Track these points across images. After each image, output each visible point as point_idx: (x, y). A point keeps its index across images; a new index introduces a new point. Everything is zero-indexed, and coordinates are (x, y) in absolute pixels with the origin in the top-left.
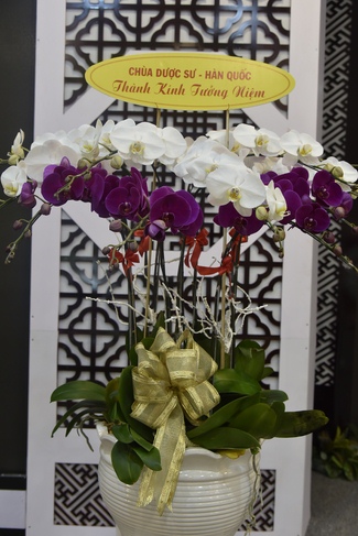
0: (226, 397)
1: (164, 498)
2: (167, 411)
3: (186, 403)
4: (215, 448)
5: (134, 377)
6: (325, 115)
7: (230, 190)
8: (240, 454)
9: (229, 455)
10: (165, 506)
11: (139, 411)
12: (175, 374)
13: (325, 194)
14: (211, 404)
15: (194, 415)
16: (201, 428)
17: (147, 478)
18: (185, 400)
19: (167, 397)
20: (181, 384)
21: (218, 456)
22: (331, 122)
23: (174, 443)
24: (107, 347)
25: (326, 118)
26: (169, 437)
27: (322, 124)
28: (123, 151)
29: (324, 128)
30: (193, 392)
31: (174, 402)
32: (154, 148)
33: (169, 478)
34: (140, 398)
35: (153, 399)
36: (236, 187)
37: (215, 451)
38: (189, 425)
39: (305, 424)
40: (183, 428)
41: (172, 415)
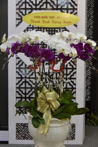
0: (62, 104)
1: (46, 131)
2: (46, 109)
3: (51, 106)
4: (59, 118)
5: (37, 100)
6: (87, 27)
7: (62, 49)
8: (66, 119)
9: (63, 120)
10: (46, 134)
11: (39, 109)
12: (48, 99)
13: (87, 49)
14: (58, 107)
15: (53, 110)
16: (55, 113)
17: (41, 126)
18: (51, 105)
19: (46, 105)
20: (50, 101)
21: (60, 120)
22: (89, 29)
23: (48, 117)
24: (29, 92)
25: (88, 28)
26: (47, 115)
27: (87, 30)
28: (33, 39)
29: (87, 31)
30: (53, 103)
31: (48, 106)
32: (41, 38)
33: (47, 126)
34: (39, 105)
35: (42, 105)
36: (64, 48)
37: (59, 119)
38: (52, 112)
39: (83, 111)
40: (51, 113)
41: (48, 110)
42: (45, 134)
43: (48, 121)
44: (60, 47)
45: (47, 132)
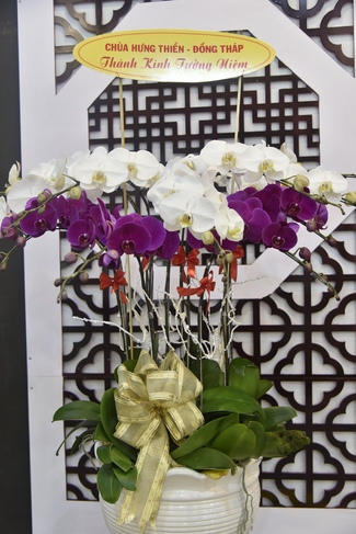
42: (141, 523)
43: (157, 478)
44: (175, 210)
45: (152, 519)
